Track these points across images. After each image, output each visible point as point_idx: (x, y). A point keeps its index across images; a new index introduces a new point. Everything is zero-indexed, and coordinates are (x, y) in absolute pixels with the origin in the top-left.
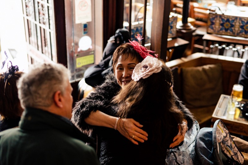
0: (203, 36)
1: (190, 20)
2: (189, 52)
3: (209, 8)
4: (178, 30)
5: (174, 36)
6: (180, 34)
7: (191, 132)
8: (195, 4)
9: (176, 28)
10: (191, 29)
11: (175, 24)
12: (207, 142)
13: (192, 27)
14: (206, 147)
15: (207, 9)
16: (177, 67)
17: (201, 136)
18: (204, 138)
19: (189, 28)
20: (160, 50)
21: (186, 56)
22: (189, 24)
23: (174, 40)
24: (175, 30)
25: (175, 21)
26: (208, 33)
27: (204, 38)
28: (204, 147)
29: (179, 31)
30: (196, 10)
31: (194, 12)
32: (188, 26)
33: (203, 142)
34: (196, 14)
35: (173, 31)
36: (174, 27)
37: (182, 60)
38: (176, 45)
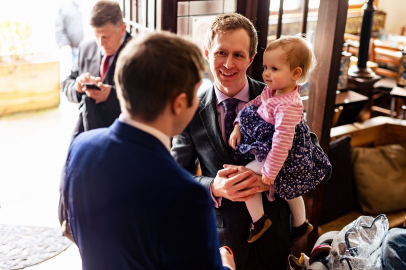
0: (390, 89)
1: (370, 64)
2: (366, 115)
3: (401, 47)
4: (350, 78)
5: (344, 87)
6: (353, 85)
7: (374, 232)
8: (377, 42)
9: (348, 75)
10: (371, 78)
11: (346, 68)
12: (401, 250)
13: (373, 75)
14: (399, 258)
15: (397, 50)
16: (349, 136)
17: (391, 241)
18: (396, 243)
19: (369, 76)
20: (324, 105)
21: (361, 121)
22: (369, 70)
23: (344, 94)
24: (345, 77)
25: (347, 62)
26: (399, 86)
27: (393, 92)
28: (396, 258)
29: (351, 81)
30: (377, 50)
31: (374, 53)
32: (368, 73)
33: (395, 249)
34: (378, 57)
35: (343, 79)
36: (345, 73)
37: (356, 127)
38: (347, 101)
